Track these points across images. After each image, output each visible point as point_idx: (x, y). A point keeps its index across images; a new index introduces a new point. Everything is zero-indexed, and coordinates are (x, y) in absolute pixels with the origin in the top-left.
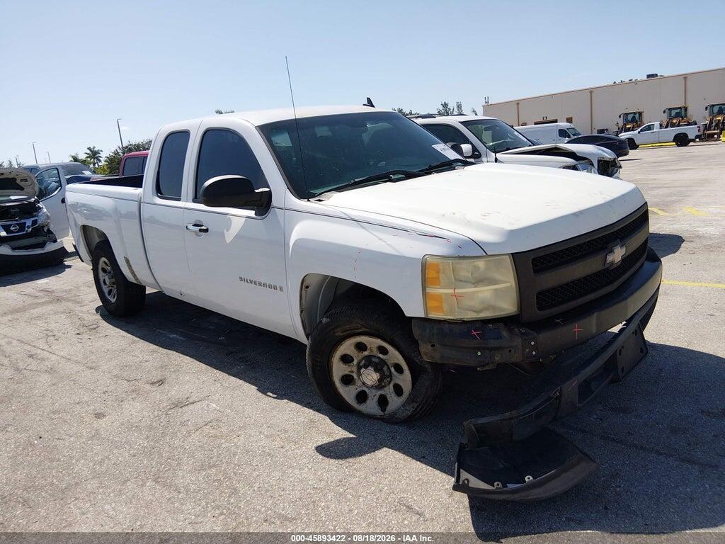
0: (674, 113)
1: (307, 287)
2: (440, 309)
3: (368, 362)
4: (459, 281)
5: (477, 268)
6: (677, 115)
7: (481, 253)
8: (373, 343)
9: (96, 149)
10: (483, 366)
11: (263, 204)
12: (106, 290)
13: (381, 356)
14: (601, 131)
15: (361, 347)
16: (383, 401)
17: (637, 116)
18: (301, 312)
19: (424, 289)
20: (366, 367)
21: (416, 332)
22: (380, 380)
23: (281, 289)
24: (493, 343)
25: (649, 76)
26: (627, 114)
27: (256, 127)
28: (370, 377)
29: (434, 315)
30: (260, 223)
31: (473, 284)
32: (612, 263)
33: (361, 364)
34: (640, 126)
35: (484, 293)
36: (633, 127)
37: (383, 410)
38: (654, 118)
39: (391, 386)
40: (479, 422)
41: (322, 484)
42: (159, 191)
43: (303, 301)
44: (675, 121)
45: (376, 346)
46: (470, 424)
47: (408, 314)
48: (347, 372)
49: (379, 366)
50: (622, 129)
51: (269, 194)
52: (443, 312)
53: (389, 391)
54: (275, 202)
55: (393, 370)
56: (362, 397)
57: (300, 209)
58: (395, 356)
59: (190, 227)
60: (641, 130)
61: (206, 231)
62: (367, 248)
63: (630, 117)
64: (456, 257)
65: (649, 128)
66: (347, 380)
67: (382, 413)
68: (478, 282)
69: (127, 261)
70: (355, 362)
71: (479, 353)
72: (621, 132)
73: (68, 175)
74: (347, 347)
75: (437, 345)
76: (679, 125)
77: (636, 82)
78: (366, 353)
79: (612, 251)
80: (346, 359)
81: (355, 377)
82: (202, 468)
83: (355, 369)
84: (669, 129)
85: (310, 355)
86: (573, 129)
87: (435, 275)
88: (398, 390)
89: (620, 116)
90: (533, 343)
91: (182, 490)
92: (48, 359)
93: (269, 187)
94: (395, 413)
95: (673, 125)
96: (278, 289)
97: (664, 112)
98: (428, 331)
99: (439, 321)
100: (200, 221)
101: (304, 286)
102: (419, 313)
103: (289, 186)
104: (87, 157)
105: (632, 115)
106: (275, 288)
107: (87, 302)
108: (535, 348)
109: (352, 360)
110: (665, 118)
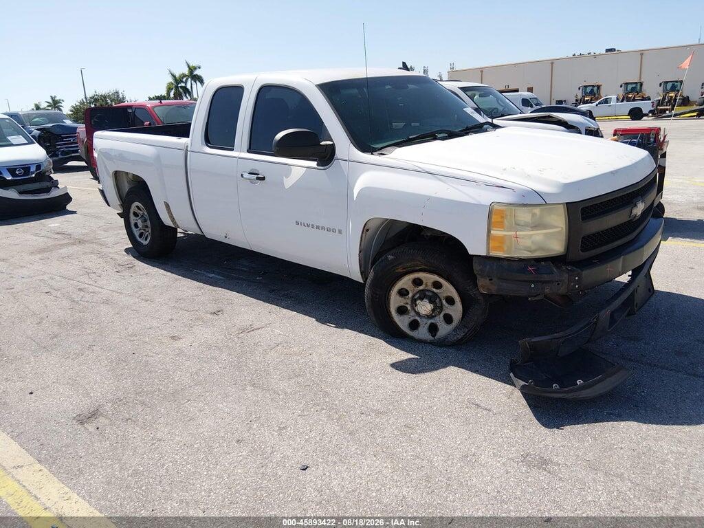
0: (630, 87)
1: (367, 230)
2: (500, 248)
3: (423, 295)
4: (519, 226)
5: (534, 215)
6: (633, 90)
7: (541, 201)
8: (428, 278)
9: (56, 99)
10: (535, 296)
11: (326, 156)
12: (136, 232)
13: (435, 290)
14: (560, 102)
15: (417, 282)
16: (433, 329)
17: (595, 89)
18: (360, 252)
19: (489, 231)
20: (421, 299)
21: (476, 267)
22: (433, 310)
23: (340, 232)
24: (546, 277)
25: (607, 50)
26: (586, 87)
27: (316, 85)
28: (424, 308)
29: (494, 253)
30: (322, 174)
31: (531, 227)
32: (635, 216)
33: (416, 297)
34: (597, 99)
35: (538, 236)
36: (591, 100)
37: (434, 336)
38: (612, 91)
39: (442, 315)
40: (533, 340)
41: (399, 389)
42: (208, 141)
43: (363, 243)
44: (630, 96)
45: (432, 281)
46: (525, 342)
47: (471, 252)
48: (402, 304)
49: (433, 299)
50: (581, 100)
51: (332, 147)
52: (504, 251)
53: (439, 320)
54: (338, 154)
55: (444, 302)
56: (414, 325)
57: (364, 161)
58: (449, 289)
59: (246, 175)
60: (599, 103)
61: (263, 179)
62: (437, 196)
63: (589, 90)
64: (520, 205)
65: (606, 101)
66: (402, 311)
67: (432, 338)
68: (537, 226)
69: (167, 206)
70: (410, 295)
71: (533, 286)
72: (580, 104)
73: (49, 123)
74: (405, 282)
75: (495, 279)
76: (634, 100)
77: (595, 56)
78: (421, 288)
79: (636, 206)
80: (403, 293)
81: (409, 308)
82: (290, 378)
83: (409, 301)
84: (625, 103)
85: (370, 288)
86: (536, 98)
87: (499, 220)
88: (448, 319)
89: (579, 89)
90: (577, 278)
91: (280, 393)
92: (99, 292)
93: (332, 140)
94: (446, 338)
95: (629, 100)
96: (337, 231)
97: (621, 86)
98: (488, 267)
99: (499, 259)
100: (256, 170)
101: (365, 229)
102: (482, 251)
103: (353, 141)
104: (48, 106)
105: (591, 88)
106: (334, 231)
107: (110, 245)
108: (578, 282)
109: (408, 293)
110: (621, 92)
